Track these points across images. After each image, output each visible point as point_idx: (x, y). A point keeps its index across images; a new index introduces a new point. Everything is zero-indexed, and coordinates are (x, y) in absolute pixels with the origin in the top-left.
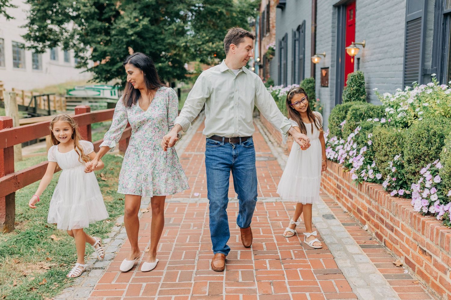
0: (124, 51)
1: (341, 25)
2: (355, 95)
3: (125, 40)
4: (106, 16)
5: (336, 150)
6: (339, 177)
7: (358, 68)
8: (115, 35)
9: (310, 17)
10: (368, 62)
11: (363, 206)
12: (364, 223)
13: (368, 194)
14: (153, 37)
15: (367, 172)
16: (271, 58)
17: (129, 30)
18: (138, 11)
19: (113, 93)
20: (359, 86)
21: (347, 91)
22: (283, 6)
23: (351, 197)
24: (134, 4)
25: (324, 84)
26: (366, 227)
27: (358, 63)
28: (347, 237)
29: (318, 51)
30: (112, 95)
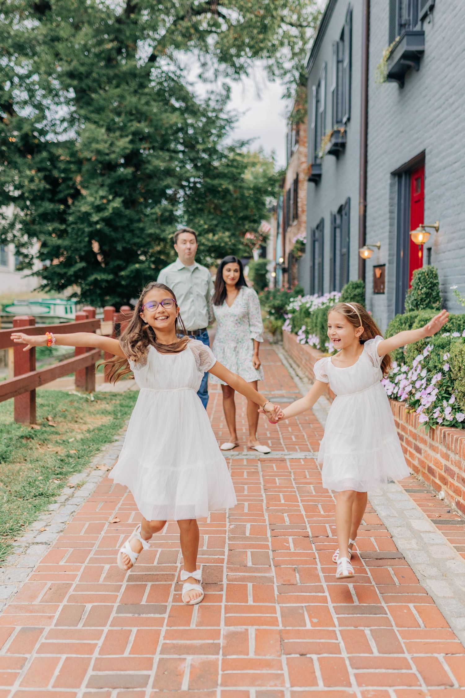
0: (85, 247)
1: (402, 202)
2: (425, 301)
3: (87, 230)
4: (61, 196)
5: (396, 382)
6: (400, 422)
7: (429, 263)
8: (73, 223)
9: (357, 192)
10: (444, 252)
11: (437, 463)
12: (439, 488)
13: (444, 445)
14: (128, 226)
15: (442, 411)
16: (300, 257)
17: (94, 215)
18: (106, 188)
19: (69, 310)
20: (430, 288)
21: (412, 296)
22: (317, 178)
23: (418, 450)
24: (100, 179)
25: (378, 289)
26: (442, 495)
27: (429, 256)
28: (413, 509)
29: (368, 241)
30: (66, 312)
